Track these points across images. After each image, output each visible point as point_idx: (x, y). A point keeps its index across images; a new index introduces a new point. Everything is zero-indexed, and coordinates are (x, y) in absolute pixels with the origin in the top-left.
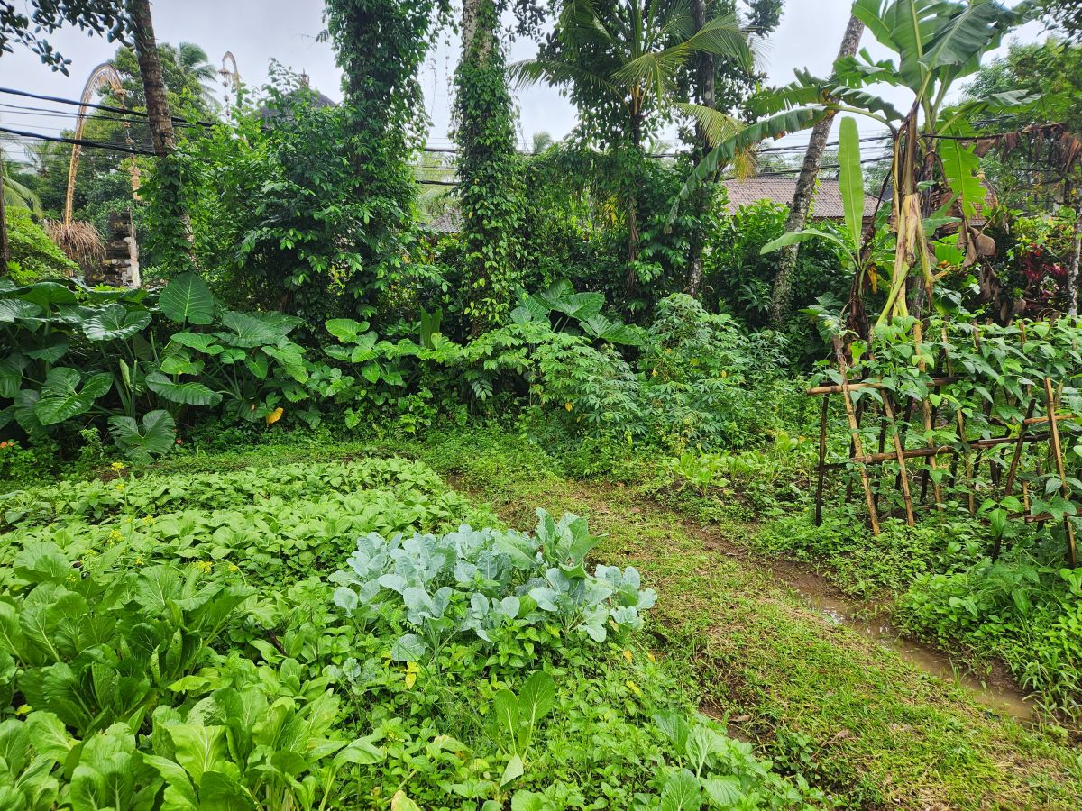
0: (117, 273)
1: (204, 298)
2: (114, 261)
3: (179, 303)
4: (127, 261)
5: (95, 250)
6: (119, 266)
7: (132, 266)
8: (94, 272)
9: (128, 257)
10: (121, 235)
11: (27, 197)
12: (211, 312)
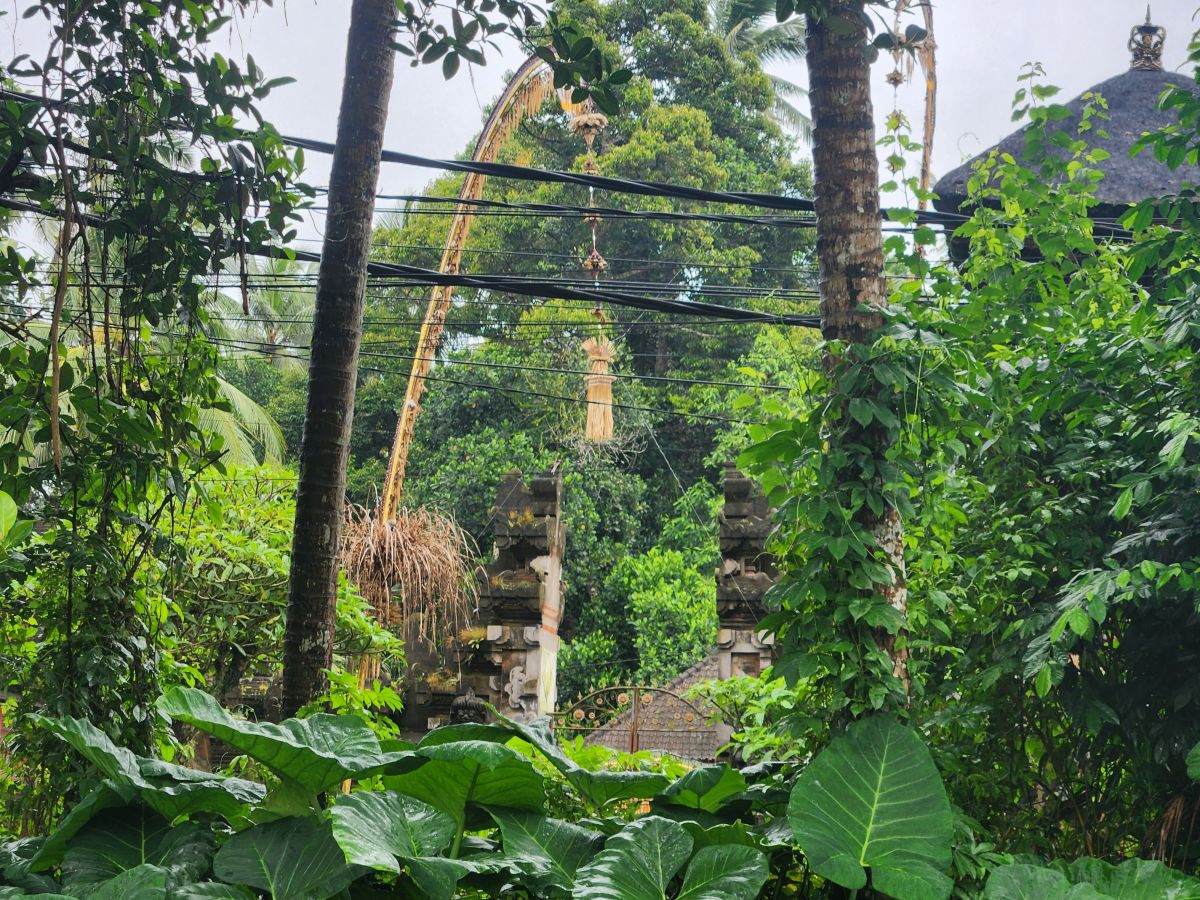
0: (497, 670)
1: (924, 806)
2: (494, 632)
3: (847, 821)
4: (529, 633)
5: (451, 596)
6: (507, 649)
7: (543, 649)
8: (432, 665)
9: (535, 618)
10: (524, 549)
11: (252, 428)
12: (945, 856)
